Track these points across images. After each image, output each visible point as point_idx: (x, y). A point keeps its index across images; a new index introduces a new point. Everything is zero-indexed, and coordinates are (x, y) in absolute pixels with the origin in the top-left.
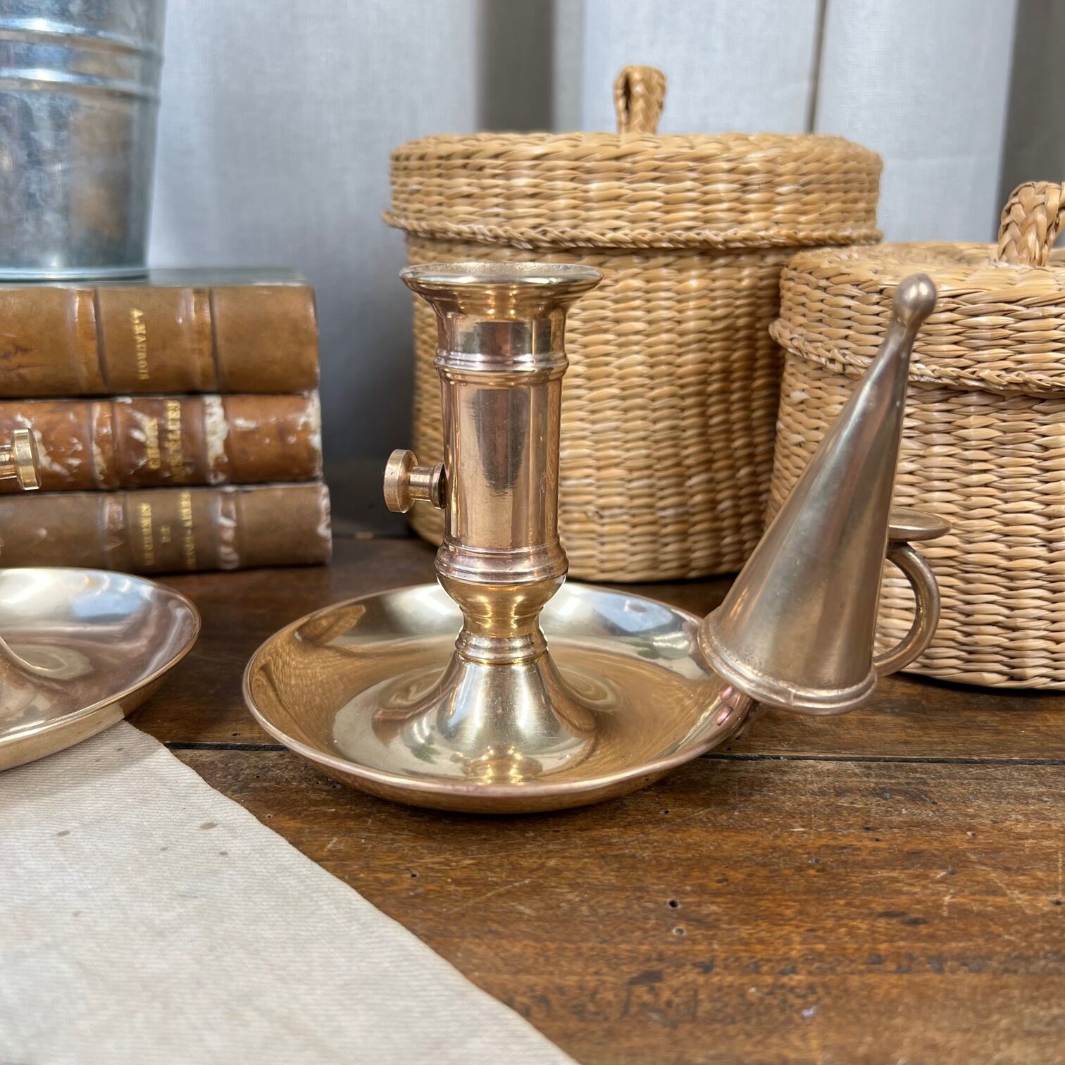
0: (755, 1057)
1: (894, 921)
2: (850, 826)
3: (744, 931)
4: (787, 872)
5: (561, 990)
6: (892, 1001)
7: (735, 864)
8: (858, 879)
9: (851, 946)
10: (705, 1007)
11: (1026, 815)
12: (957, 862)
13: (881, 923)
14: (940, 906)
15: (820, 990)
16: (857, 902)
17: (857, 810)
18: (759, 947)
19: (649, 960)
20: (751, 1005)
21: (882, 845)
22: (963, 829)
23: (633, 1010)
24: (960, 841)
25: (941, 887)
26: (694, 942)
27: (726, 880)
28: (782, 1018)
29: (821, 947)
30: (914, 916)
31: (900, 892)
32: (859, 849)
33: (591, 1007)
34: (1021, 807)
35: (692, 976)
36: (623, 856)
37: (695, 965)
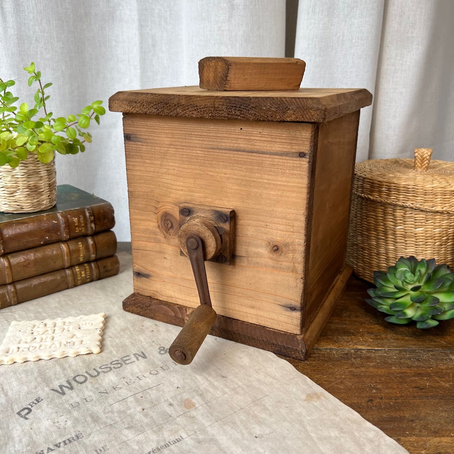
0: (395, 415)
1: (417, 389)
2: (404, 367)
3: (387, 391)
4: (393, 378)
5: (354, 403)
6: (419, 405)
7: (382, 376)
8: (408, 380)
9: (409, 394)
10: (383, 406)
11: (443, 364)
12: (429, 375)
13: (414, 389)
14: (427, 385)
15: (405, 403)
16: (409, 385)
17: (406, 363)
18: (391, 394)
19: (369, 397)
20: (392, 406)
21: (412, 371)
22: (430, 368)
23: (369, 407)
24: (429, 370)
25: (426, 381)
26: (378, 393)
27: (381, 380)
28: (398, 408)
29: (403, 394)
30: (421, 388)
31: (417, 382)
32: (407, 372)
33: (361, 407)
34: (442, 362)
35: (379, 400)
36: (358, 375)
37: (379, 398)
